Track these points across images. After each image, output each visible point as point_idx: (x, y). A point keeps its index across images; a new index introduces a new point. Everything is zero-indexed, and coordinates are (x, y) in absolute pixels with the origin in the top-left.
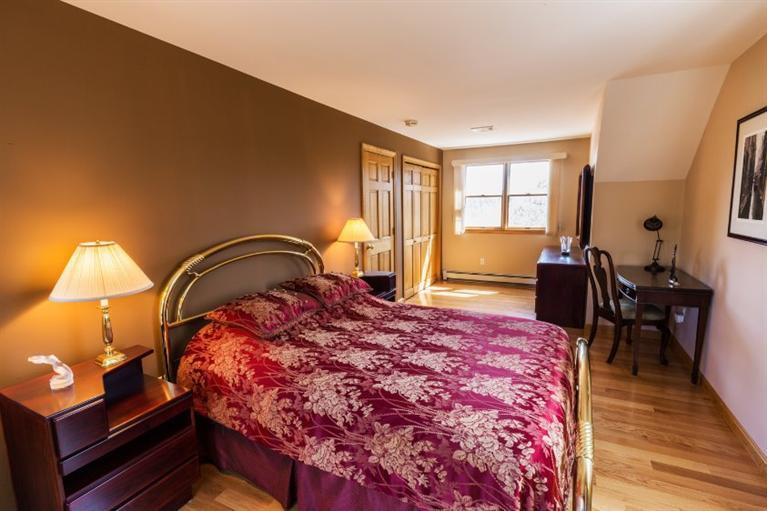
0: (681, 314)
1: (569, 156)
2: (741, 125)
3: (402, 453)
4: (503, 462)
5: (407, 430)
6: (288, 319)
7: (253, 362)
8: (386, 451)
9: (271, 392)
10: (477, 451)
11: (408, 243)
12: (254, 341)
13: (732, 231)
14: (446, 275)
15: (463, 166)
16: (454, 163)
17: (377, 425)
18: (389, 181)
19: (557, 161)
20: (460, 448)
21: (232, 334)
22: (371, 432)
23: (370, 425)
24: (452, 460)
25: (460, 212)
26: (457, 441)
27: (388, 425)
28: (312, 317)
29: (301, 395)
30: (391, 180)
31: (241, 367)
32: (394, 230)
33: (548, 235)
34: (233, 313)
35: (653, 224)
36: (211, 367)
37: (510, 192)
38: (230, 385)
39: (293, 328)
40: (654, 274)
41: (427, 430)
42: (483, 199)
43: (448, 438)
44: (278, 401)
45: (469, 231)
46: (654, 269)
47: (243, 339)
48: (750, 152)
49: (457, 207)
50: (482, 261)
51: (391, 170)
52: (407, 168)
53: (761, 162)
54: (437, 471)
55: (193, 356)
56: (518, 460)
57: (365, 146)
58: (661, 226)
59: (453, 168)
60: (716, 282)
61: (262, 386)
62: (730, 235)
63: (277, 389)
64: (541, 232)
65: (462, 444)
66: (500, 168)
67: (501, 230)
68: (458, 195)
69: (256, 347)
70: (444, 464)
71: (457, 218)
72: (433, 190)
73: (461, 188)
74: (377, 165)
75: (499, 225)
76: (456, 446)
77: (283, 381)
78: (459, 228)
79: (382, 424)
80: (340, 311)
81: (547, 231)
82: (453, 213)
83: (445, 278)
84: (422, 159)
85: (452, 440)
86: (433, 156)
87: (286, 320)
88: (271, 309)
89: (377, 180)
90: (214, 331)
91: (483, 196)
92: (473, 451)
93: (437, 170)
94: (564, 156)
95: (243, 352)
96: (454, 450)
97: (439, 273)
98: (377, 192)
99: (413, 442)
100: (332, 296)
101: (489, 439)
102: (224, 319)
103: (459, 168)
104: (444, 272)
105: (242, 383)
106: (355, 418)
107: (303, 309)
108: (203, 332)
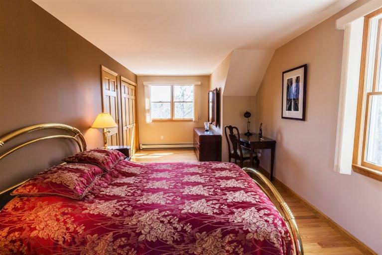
0: (259, 152)
1: (202, 83)
2: (284, 74)
3: (216, 247)
4: (271, 232)
5: (218, 232)
6: (89, 182)
7: (78, 220)
8: (204, 249)
9: (106, 237)
10: (258, 230)
11: (125, 128)
12: (70, 204)
13: (283, 116)
14: (142, 147)
15: (150, 85)
16: (145, 83)
17: (198, 235)
18: (115, 91)
19: (196, 86)
20: (249, 232)
21: (46, 202)
22: (193, 241)
23: (193, 236)
24: (246, 240)
25: (149, 111)
26: (246, 229)
27: (205, 232)
28: (100, 180)
29: (134, 232)
30: (116, 90)
31: (68, 226)
32: (118, 120)
33: (194, 122)
34: (44, 186)
35: (247, 115)
36: (34, 234)
37: (175, 100)
38: (61, 243)
39: (93, 189)
40: (248, 137)
41: (229, 228)
42: (161, 103)
43: (242, 229)
44: (113, 242)
45: (154, 121)
46: (248, 134)
47: (59, 204)
48: (290, 85)
49: (147, 108)
50: (162, 137)
51: (116, 84)
52: (123, 84)
53: (296, 89)
54: (237, 250)
55: (7, 229)
56: (277, 229)
57: (103, 68)
58: (250, 115)
59: (144, 86)
60: (277, 137)
61: (96, 235)
62: (283, 118)
63: (111, 233)
64: (191, 121)
65: (250, 230)
66: (169, 87)
67: (171, 120)
68: (147, 101)
69: (74, 208)
70: (241, 244)
71: (147, 114)
72: (133, 97)
73: (149, 97)
74: (109, 80)
75: (170, 118)
76: (247, 232)
77: (114, 226)
78: (149, 120)
79: (201, 233)
80: (116, 173)
81: (194, 120)
82: (145, 111)
83: (141, 149)
84: (129, 80)
85: (244, 229)
86: (133, 78)
87: (87, 184)
88: (75, 178)
89: (109, 90)
90: (24, 204)
91: (160, 102)
92: (256, 232)
93: (135, 86)
94: (199, 83)
95: (64, 214)
96: (246, 235)
97: (138, 146)
98: (110, 97)
99: (222, 238)
100: (108, 163)
101: (262, 222)
102: (35, 191)
103: (147, 86)
104: (141, 145)
105: (74, 238)
106: (182, 235)
107: (94, 174)
108: (9, 207)
